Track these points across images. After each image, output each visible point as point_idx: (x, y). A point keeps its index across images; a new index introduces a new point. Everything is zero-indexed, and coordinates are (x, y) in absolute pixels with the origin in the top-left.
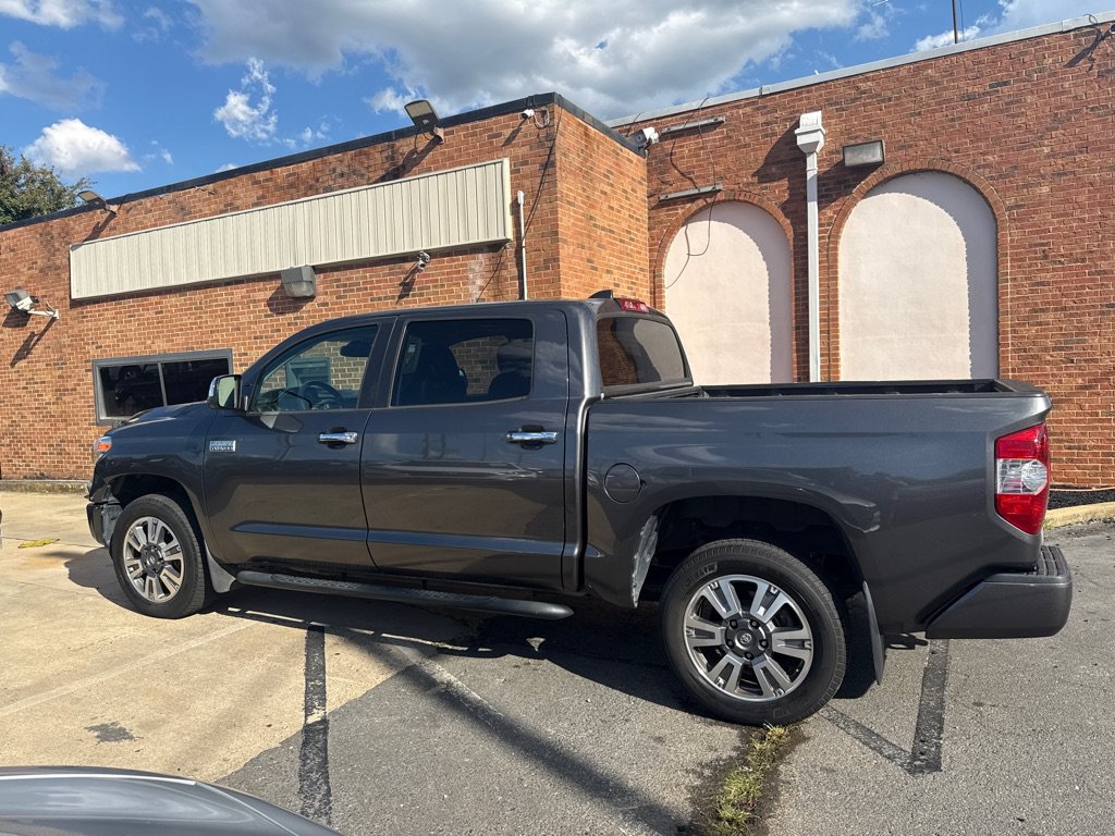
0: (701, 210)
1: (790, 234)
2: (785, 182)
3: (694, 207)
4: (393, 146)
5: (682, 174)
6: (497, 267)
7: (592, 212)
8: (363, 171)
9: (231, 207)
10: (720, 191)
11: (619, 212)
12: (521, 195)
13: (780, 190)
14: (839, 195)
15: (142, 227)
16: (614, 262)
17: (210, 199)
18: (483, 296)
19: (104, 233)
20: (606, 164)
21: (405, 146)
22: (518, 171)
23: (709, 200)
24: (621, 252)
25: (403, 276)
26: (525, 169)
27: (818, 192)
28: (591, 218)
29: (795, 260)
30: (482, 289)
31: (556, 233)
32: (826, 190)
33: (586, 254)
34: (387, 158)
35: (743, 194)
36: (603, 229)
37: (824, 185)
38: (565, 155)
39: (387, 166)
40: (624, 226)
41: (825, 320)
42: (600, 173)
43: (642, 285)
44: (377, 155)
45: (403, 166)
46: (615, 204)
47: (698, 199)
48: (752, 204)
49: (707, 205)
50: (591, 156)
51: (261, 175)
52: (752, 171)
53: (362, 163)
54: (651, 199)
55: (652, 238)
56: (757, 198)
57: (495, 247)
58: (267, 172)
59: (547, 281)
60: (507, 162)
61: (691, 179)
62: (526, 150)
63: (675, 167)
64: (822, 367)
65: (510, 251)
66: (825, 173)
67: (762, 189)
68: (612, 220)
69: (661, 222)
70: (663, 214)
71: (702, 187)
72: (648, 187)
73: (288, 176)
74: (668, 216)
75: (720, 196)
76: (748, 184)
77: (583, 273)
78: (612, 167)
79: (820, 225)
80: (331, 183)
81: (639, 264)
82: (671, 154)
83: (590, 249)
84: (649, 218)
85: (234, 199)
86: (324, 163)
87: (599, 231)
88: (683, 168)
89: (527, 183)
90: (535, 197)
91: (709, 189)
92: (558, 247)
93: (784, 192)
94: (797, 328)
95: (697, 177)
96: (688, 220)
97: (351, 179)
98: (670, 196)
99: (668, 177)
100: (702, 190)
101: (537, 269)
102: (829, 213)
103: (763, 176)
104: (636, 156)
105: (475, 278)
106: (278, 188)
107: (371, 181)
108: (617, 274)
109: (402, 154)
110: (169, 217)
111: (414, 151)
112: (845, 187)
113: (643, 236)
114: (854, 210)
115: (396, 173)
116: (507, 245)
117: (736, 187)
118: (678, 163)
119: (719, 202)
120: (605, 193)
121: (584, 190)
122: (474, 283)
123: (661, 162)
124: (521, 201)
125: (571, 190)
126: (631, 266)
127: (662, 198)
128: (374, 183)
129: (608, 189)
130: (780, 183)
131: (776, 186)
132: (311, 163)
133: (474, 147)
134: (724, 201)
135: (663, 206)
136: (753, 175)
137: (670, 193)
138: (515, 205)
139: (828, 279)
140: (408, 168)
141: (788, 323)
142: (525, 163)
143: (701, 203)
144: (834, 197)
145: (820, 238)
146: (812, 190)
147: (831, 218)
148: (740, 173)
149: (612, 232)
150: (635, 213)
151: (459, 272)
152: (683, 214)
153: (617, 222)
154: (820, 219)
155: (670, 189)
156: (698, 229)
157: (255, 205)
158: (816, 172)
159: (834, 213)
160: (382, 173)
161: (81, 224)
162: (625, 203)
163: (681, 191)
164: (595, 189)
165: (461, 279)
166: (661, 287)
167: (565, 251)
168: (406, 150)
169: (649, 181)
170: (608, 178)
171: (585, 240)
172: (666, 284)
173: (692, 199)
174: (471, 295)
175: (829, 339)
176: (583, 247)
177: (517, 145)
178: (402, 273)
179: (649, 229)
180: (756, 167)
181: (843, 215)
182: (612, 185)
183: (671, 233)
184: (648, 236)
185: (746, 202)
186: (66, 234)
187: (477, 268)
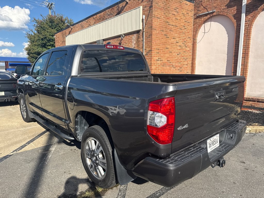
0: (209, 18)
1: (235, 25)
2: (236, 7)
3: (206, 18)
4: (118, 6)
5: (204, 7)
6: (138, 38)
7: (168, 20)
8: (113, 13)
9: (90, 25)
10: (214, 12)
11: (180, 20)
12: (144, 16)
13: (234, 10)
14: (253, 11)
15: (76, 31)
16: (176, 35)
17: (86, 23)
18: (135, 46)
19: (71, 33)
20: (175, 6)
21: (121, 5)
22: (144, 9)
23: (211, 15)
24: (180, 32)
25: (119, 41)
26: (146, 9)
27: (246, 10)
28: (167, 22)
29: (236, 34)
30: (135, 44)
31: (152, 27)
32: (249, 9)
33: (165, 33)
34: (117, 9)
35: (222, 12)
36: (172, 25)
37: (249, 7)
38: (157, 3)
39: (117, 11)
40: (182, 24)
41: (244, 54)
42: (173, 9)
43: (189, 42)
44: (115, 9)
45: (120, 11)
46: (178, 18)
47: (208, 15)
48: (224, 15)
49: (210, 17)
50: (169, 3)
51: (95, 17)
52: (225, 5)
53: (112, 11)
54: (195, 16)
55: (194, 28)
56: (226, 13)
57: (138, 32)
58: (96, 16)
59: (149, 41)
60: (141, 7)
61: (206, 9)
62: (146, 3)
63: (202, 5)
64: (241, 69)
65: (141, 33)
66: (249, 3)
67: (228, 10)
68: (177, 23)
69: (197, 23)
70: (197, 20)
71: (209, 11)
72: (194, 12)
73: (99, 16)
74: (199, 21)
75: (215, 14)
76: (223, 9)
77: (162, 39)
78: (178, 7)
79: (245, 21)
80: (107, 17)
81: (188, 36)
82: (201, 1)
83: (166, 31)
84: (194, 22)
85: (90, 23)
86: (106, 12)
87: (170, 26)
88: (204, 5)
89: (146, 13)
90: (147, 17)
91: (212, 11)
92: (152, 31)
93: (235, 11)
94: (235, 56)
95: (208, 8)
96: (205, 22)
97: (111, 16)
98: (200, 15)
99: (200, 9)
100: (209, 12)
101: (147, 38)
102: (249, 17)
103: (229, 6)
104: (189, 3)
105: (133, 41)
106: (98, 20)
107: (114, 16)
108: (177, 39)
109: (120, 8)
110: (80, 29)
111: (122, 7)
112: (256, 8)
113: (191, 27)
114: (259, 16)
115: (119, 13)
116: (141, 31)
117: (220, 10)
118: (203, 4)
119: (214, 16)
120: (174, 15)
121: (165, 14)
122: (133, 42)
123: (198, 4)
124: (144, 18)
125: (159, 14)
126: (184, 37)
127: (198, 15)
128: (115, 16)
129: (176, 13)
130: (234, 8)
131: (232, 9)
132: (103, 12)
133: (135, 4)
134: (216, 15)
135: (198, 18)
136: (225, 6)
137: (200, 14)
138: (143, 20)
139: (247, 40)
140: (121, 11)
141: (233, 54)
142: (146, 7)
143: (209, 16)
144: (252, 11)
145: (245, 26)
146: (244, 9)
147: (250, 19)
148: (221, 6)
149: (177, 26)
150: (187, 20)
151: (130, 40)
152: (203, 20)
153: (179, 23)
154: (246, 19)
155: (200, 12)
156: (208, 24)
157: (94, 24)
158: (246, 3)
159: (251, 17)
160: (116, 13)
161: (67, 31)
162: (183, 17)
163: (203, 13)
164: (169, 13)
165: (131, 41)
166: (195, 43)
167: (154, 32)
168: (121, 7)
169: (195, 10)
170: (176, 10)
171: (164, 29)
172: (198, 42)
173: (206, 15)
174: (132, 46)
175: (245, 60)
176: (163, 31)
177: (144, 2)
178: (119, 40)
179: (193, 25)
180: (227, 3)
181: (254, 17)
182: (178, 12)
183: (200, 26)
184: (193, 27)
185: (223, 15)
186: (65, 33)
187: (134, 38)
